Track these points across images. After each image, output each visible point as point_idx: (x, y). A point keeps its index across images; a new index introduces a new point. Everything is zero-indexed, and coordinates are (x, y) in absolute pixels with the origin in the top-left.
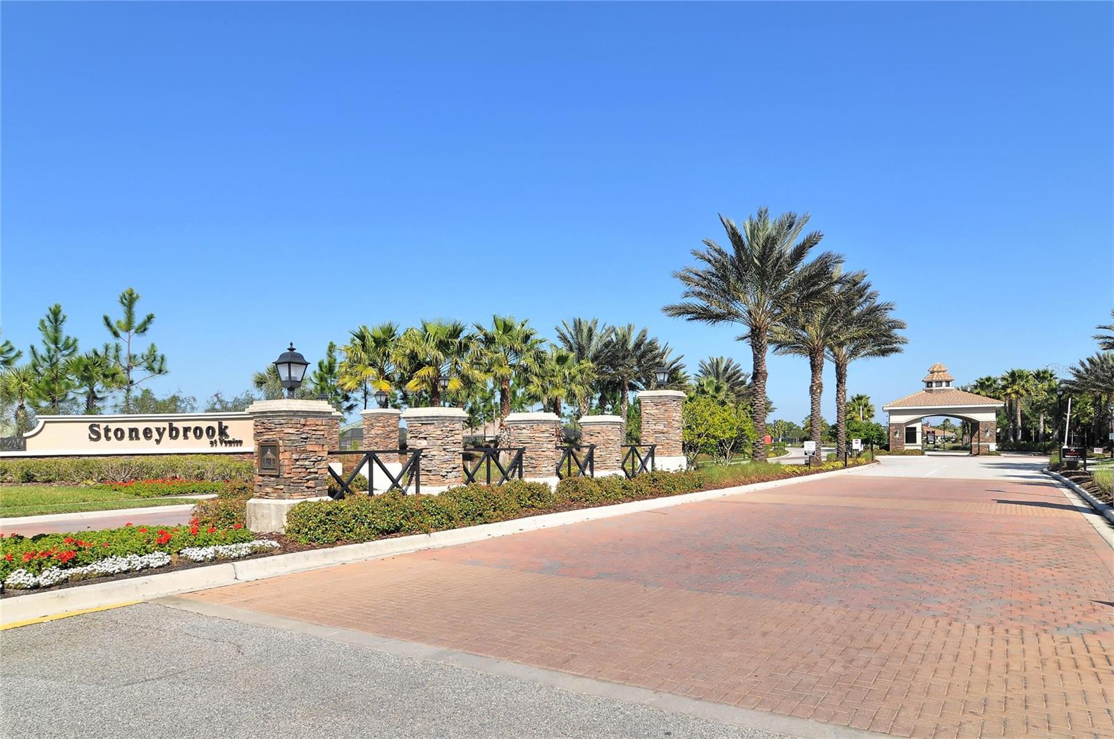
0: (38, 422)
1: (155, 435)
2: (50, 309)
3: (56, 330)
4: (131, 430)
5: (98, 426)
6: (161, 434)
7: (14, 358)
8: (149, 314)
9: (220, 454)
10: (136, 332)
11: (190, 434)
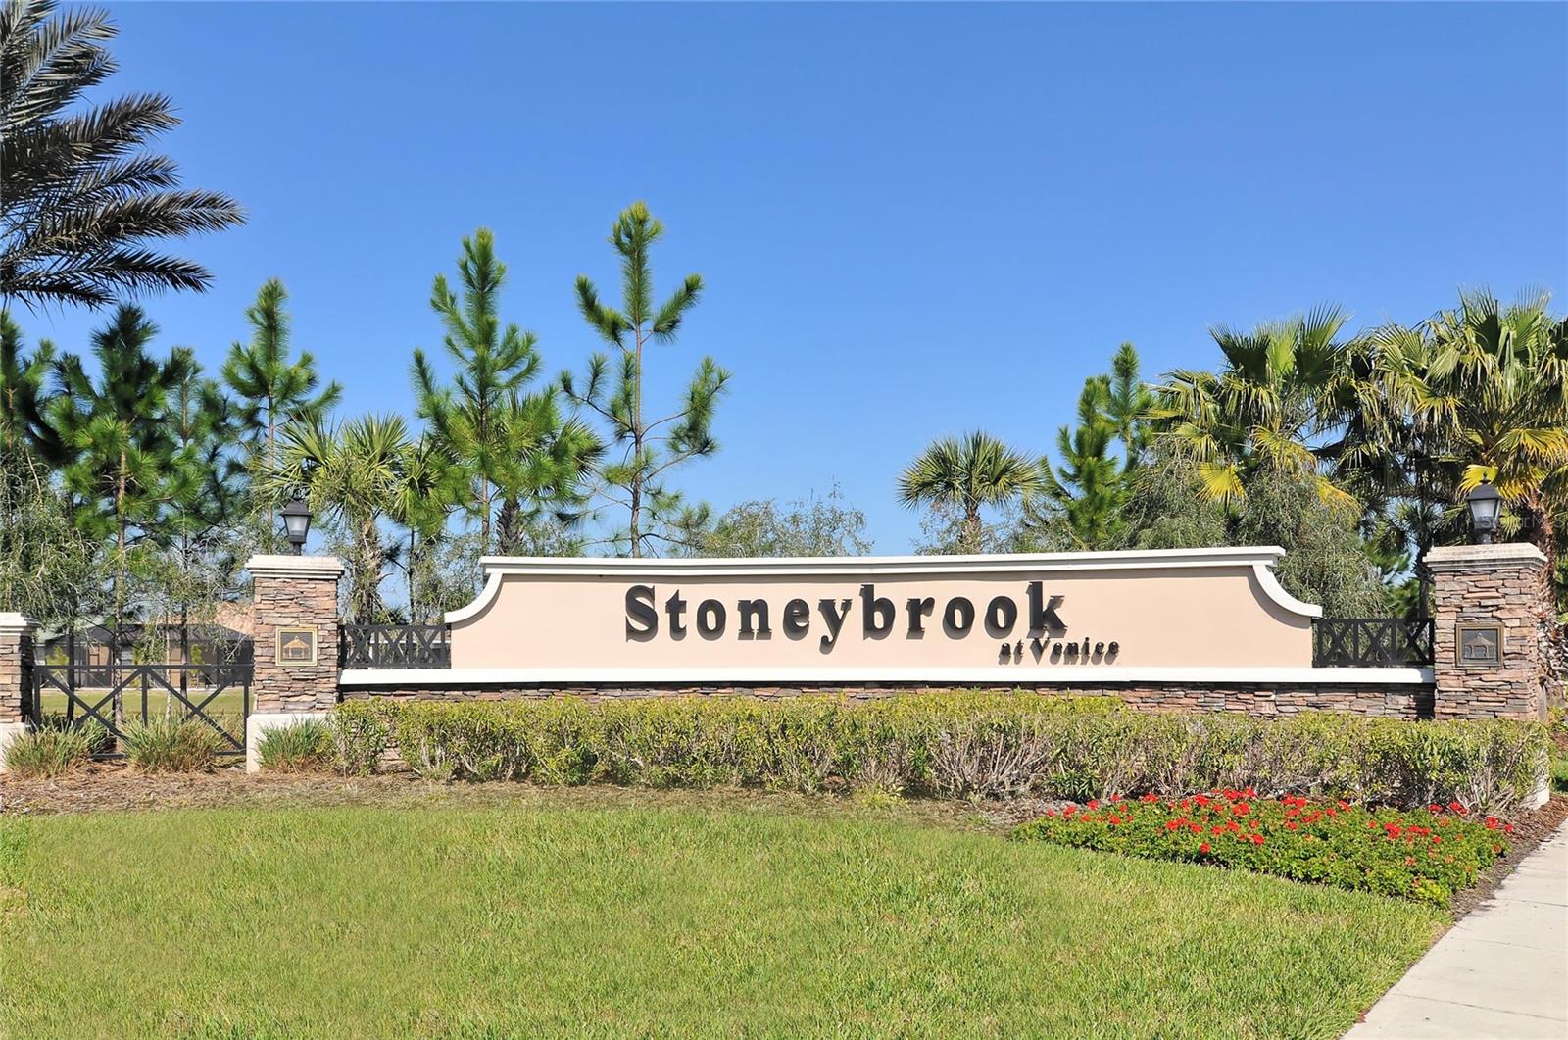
0: (486, 579)
1: (818, 625)
2: (467, 246)
3: (482, 305)
4: (746, 608)
5: (650, 594)
6: (835, 623)
7: (321, 403)
8: (688, 276)
9: (1034, 686)
10: (656, 330)
11: (932, 622)
